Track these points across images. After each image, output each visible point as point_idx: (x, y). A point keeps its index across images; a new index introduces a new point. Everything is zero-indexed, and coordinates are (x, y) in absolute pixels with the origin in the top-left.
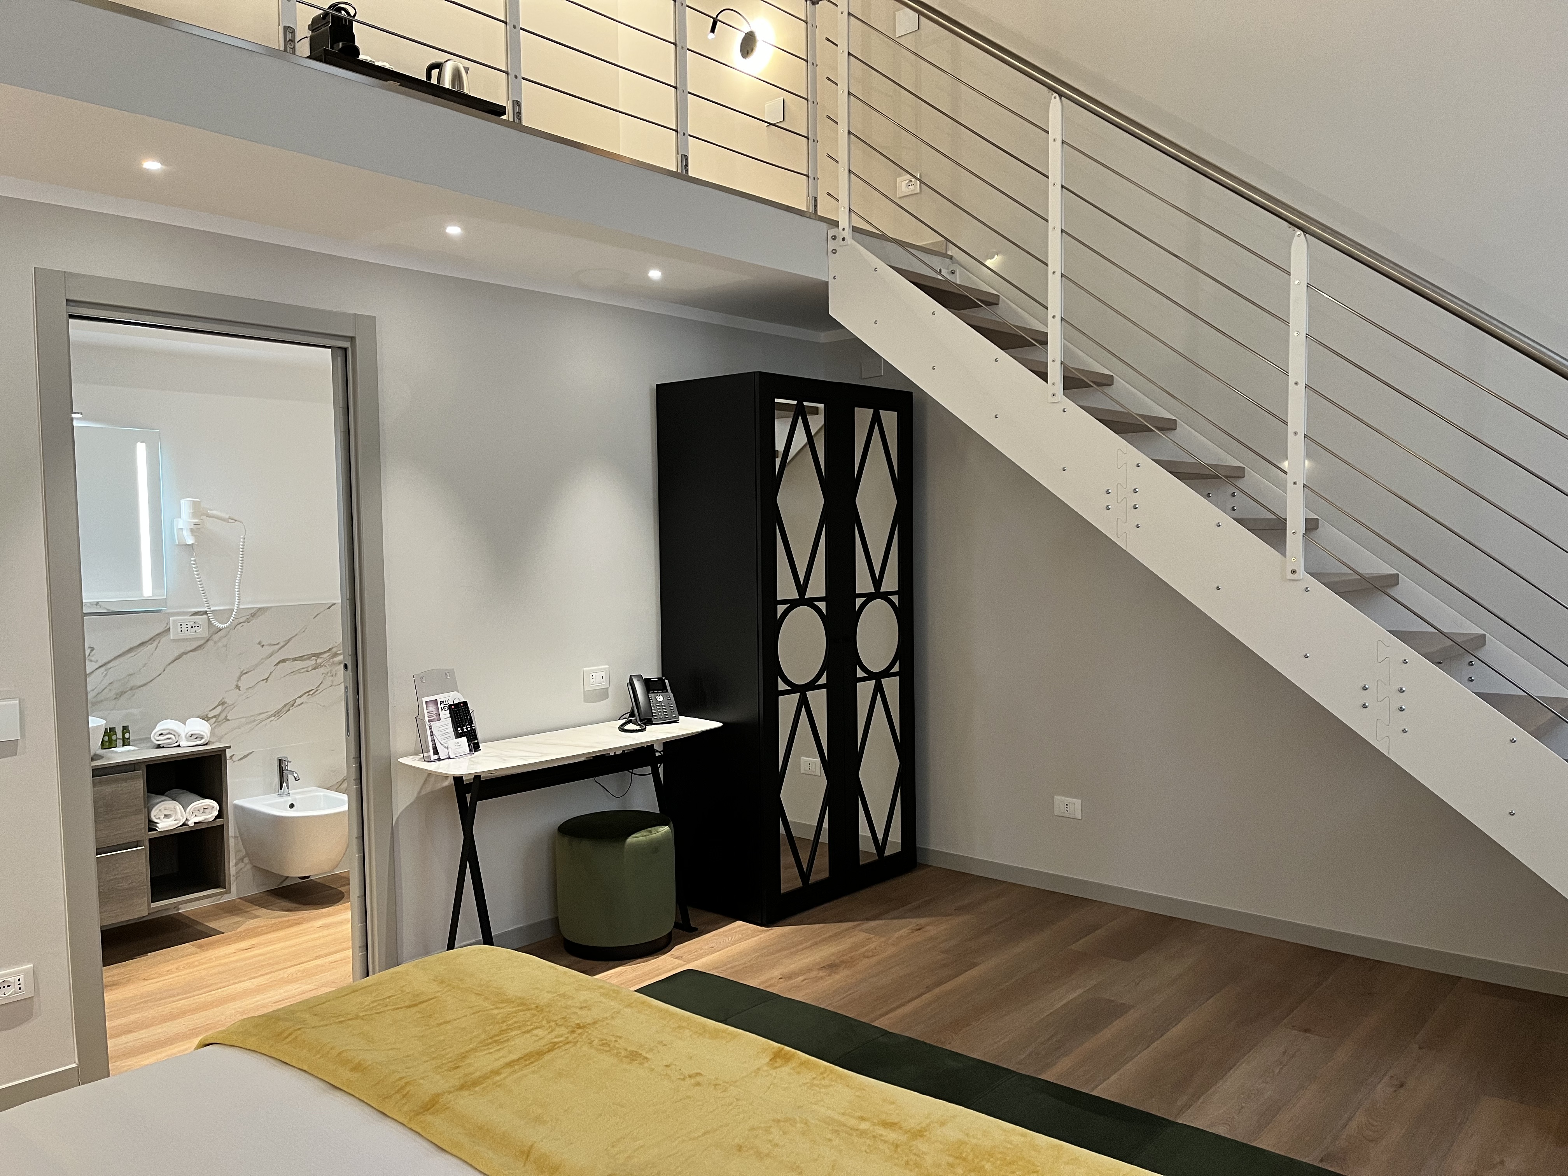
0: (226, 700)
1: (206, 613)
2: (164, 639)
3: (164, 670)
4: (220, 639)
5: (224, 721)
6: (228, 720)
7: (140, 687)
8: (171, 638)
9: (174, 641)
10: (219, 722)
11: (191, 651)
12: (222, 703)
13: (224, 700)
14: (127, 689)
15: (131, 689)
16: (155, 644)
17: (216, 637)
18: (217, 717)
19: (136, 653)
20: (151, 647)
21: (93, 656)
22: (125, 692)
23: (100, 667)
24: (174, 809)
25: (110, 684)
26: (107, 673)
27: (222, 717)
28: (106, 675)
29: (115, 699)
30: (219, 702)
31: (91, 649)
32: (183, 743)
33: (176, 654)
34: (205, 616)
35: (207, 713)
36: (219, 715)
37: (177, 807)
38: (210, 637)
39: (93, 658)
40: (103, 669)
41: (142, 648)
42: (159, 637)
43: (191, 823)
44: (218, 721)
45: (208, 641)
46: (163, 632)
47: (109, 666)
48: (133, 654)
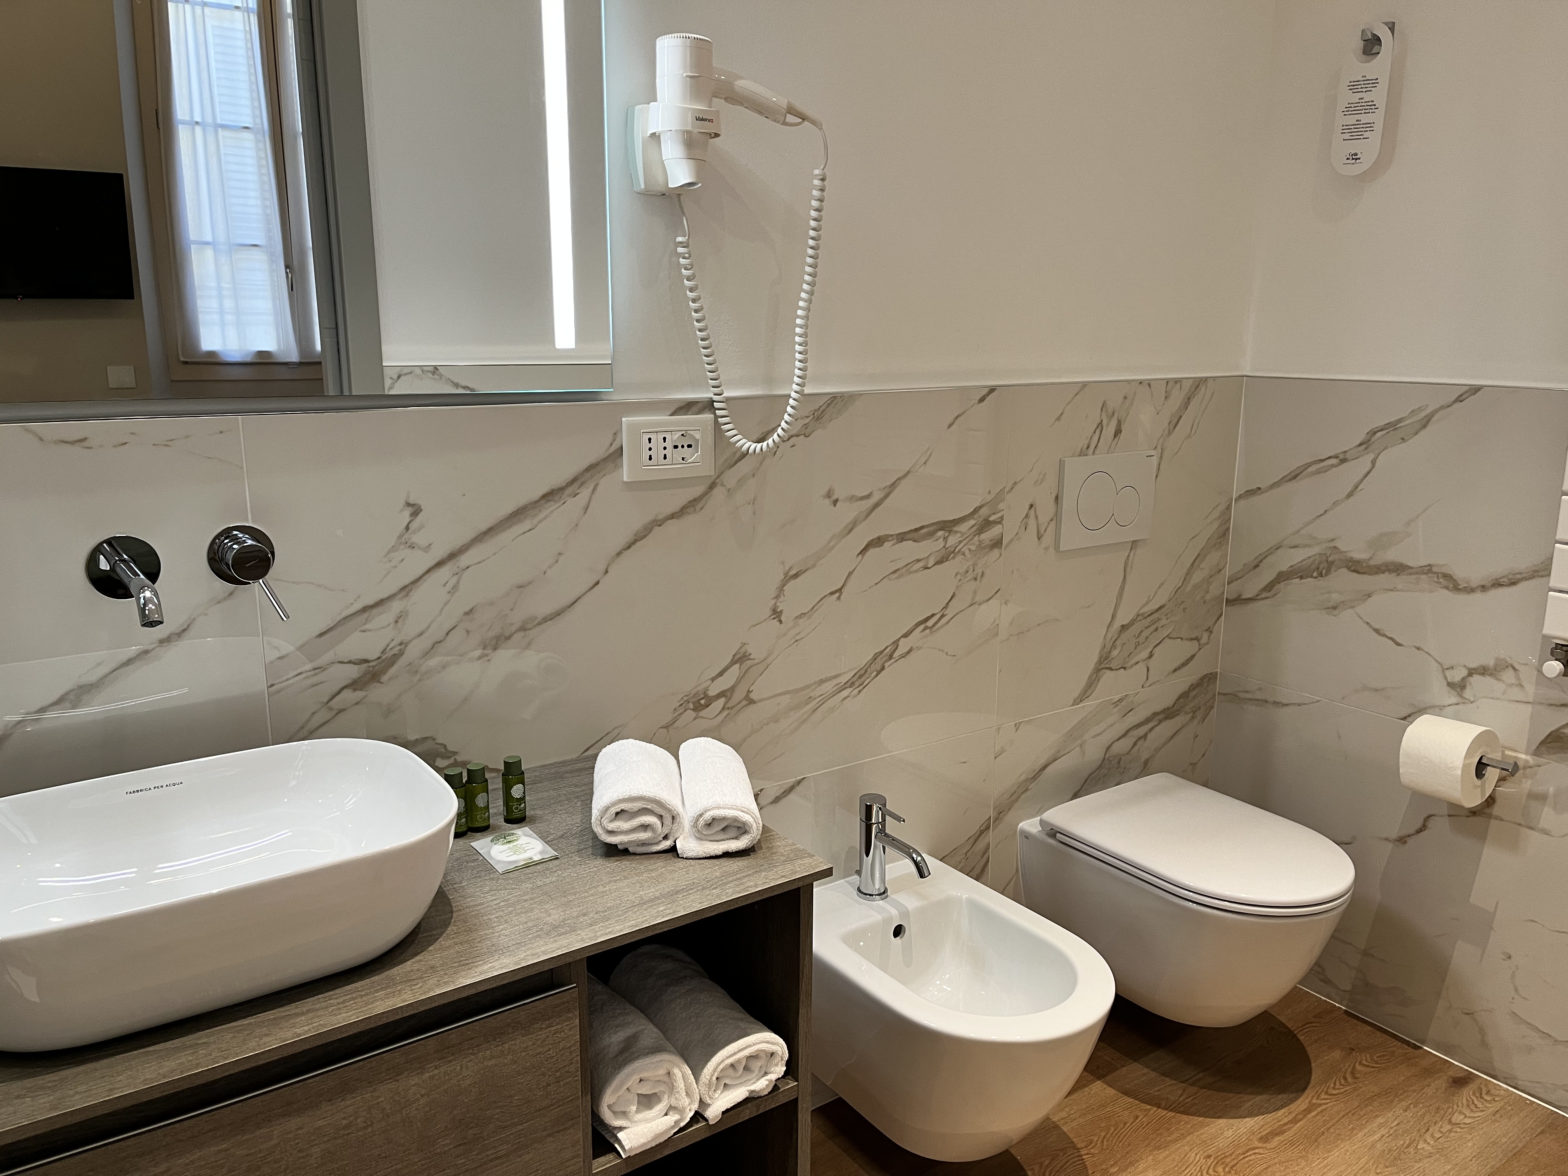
0: (749, 649)
1: (709, 405)
2: (607, 483)
3: (607, 572)
4: (741, 482)
5: (745, 703)
6: (752, 702)
7: (545, 620)
8: (625, 479)
9: (630, 486)
10: (732, 708)
11: (673, 516)
12: (740, 658)
13: (743, 650)
14: (513, 629)
15: (523, 629)
16: (585, 493)
17: (731, 477)
18: (729, 694)
19: (535, 521)
20: (572, 505)
21: (414, 532)
22: (508, 638)
23: (440, 564)
24: (666, 1079)
25: (467, 613)
26: (458, 582)
27: (739, 694)
28: (455, 587)
29: (480, 658)
30: (734, 656)
31: (409, 510)
32: (687, 845)
33: (637, 523)
34: (708, 416)
35: (706, 685)
36: (732, 689)
37: (676, 1071)
38: (719, 476)
39: (416, 539)
40: (445, 572)
41: (551, 506)
42: (592, 477)
43: (713, 1113)
44: (729, 705)
45: (712, 486)
46: (605, 460)
47: (464, 560)
48: (527, 524)
